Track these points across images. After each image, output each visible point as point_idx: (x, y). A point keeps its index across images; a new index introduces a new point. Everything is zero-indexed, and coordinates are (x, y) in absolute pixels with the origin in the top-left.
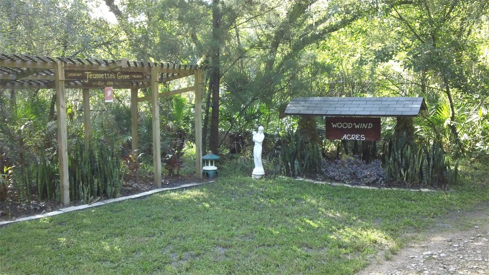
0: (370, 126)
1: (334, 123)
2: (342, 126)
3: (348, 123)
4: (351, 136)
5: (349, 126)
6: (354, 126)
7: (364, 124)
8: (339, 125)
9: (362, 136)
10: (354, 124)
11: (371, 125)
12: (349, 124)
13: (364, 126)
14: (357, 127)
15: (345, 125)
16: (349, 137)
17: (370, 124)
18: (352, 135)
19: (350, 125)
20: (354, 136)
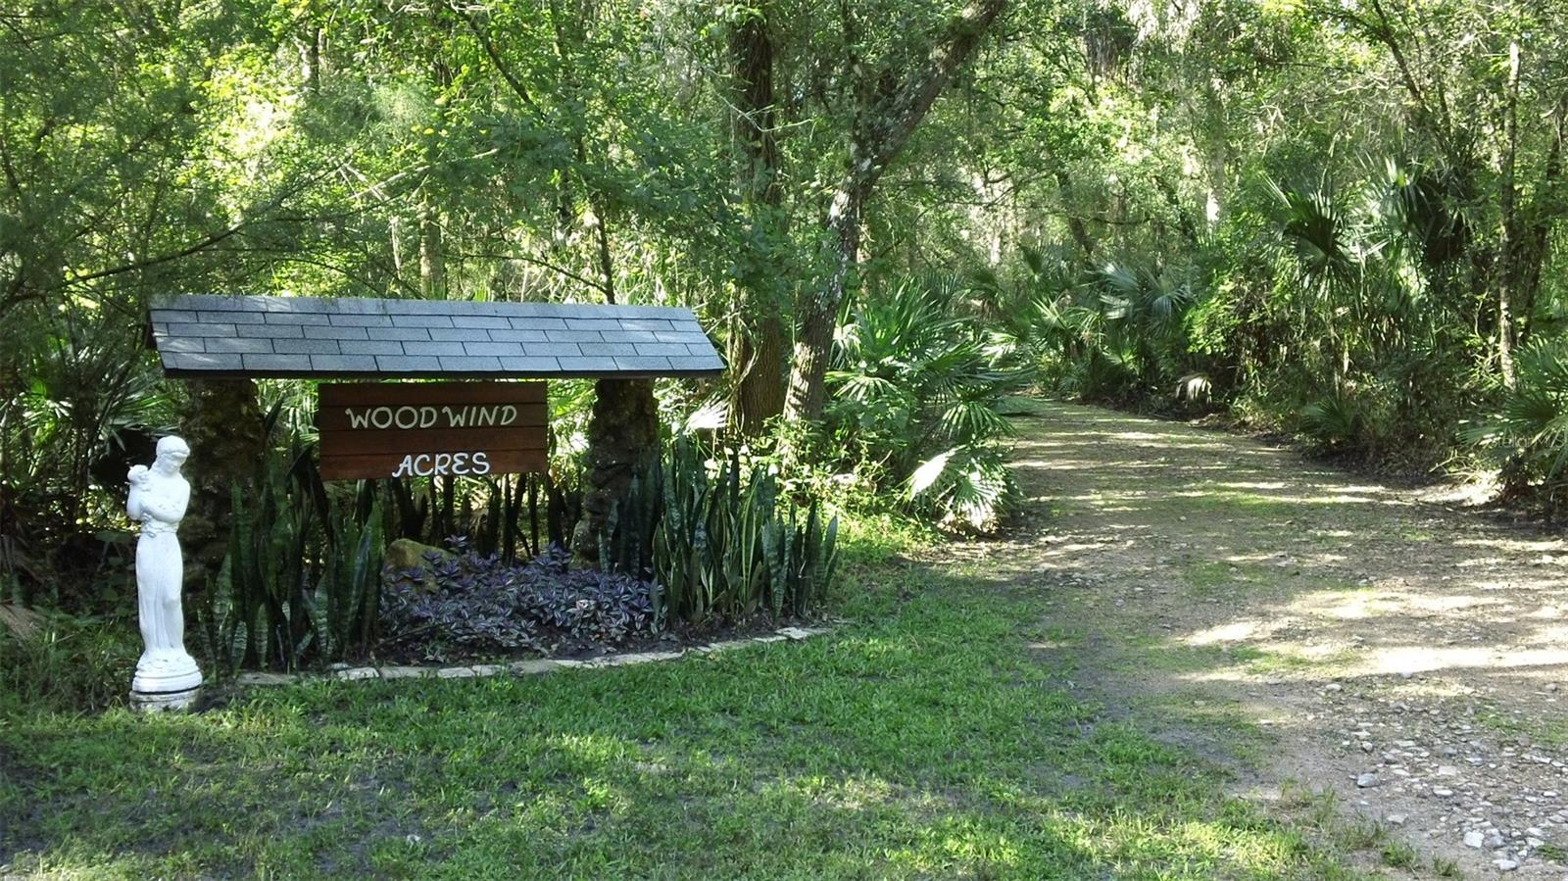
0: (509, 415)
1: (360, 410)
2: (394, 419)
3: (418, 407)
4: (433, 459)
5: (424, 419)
6: (443, 418)
7: (484, 410)
8: (382, 417)
9: (480, 458)
10: (446, 409)
11: (511, 412)
12: (423, 410)
13: (486, 416)
14: (457, 420)
15: (407, 418)
16: (424, 466)
17: (506, 409)
18: (438, 457)
19: (429, 416)
20: (443, 461)
